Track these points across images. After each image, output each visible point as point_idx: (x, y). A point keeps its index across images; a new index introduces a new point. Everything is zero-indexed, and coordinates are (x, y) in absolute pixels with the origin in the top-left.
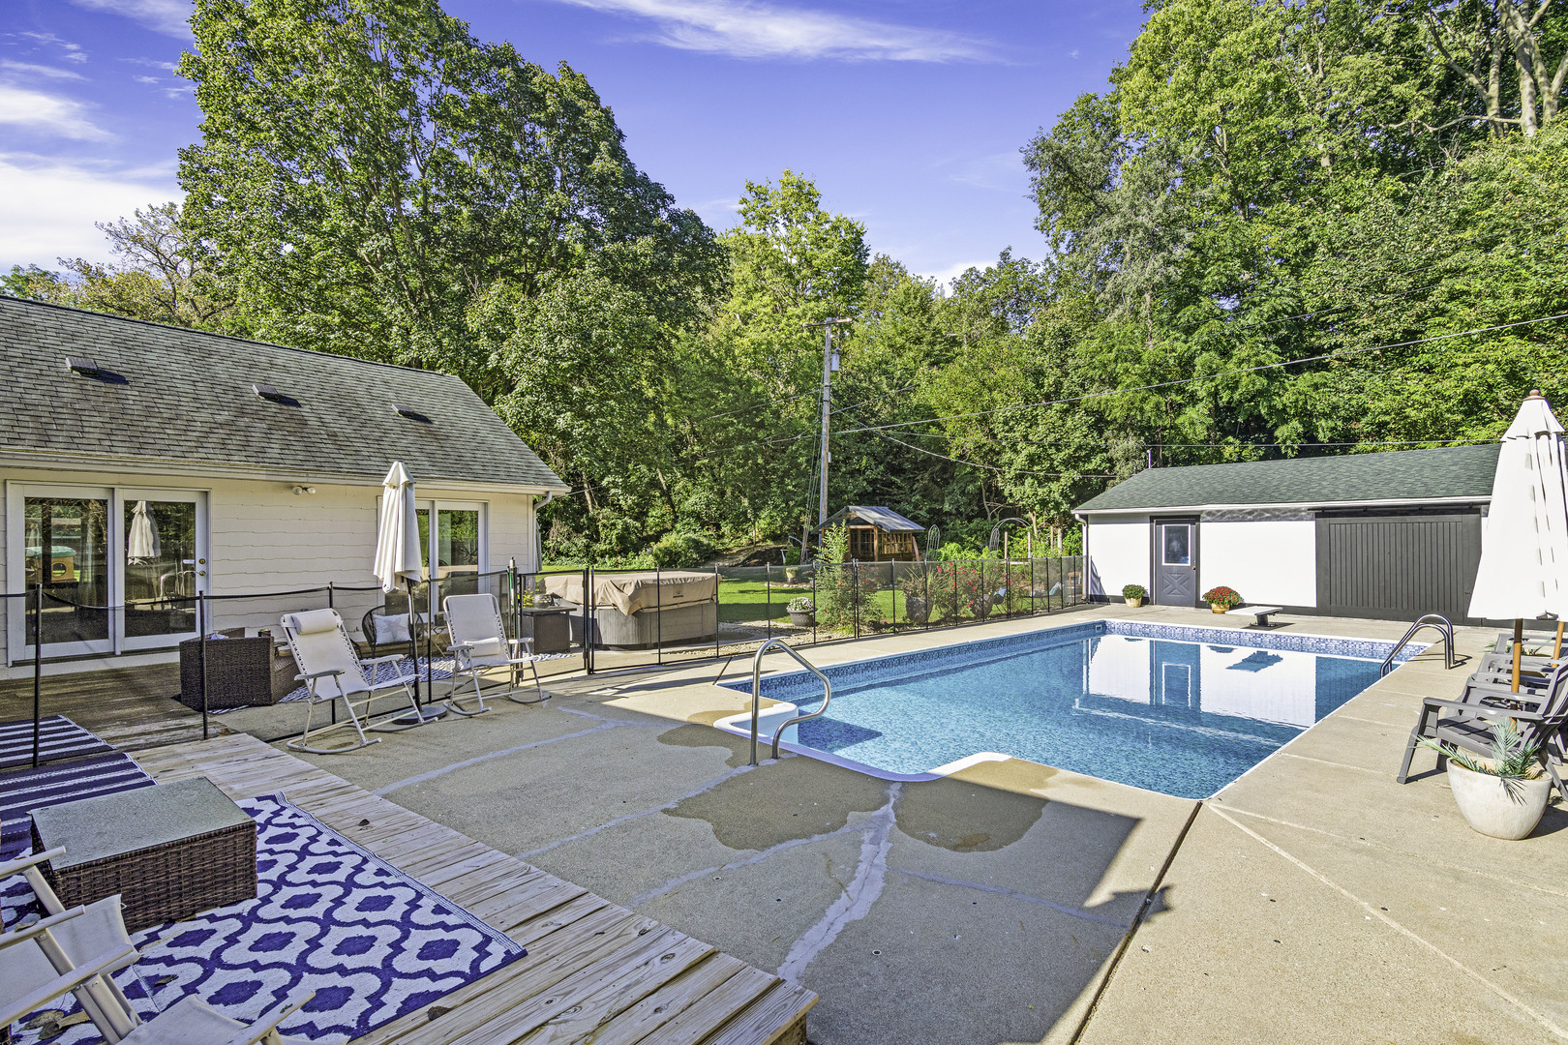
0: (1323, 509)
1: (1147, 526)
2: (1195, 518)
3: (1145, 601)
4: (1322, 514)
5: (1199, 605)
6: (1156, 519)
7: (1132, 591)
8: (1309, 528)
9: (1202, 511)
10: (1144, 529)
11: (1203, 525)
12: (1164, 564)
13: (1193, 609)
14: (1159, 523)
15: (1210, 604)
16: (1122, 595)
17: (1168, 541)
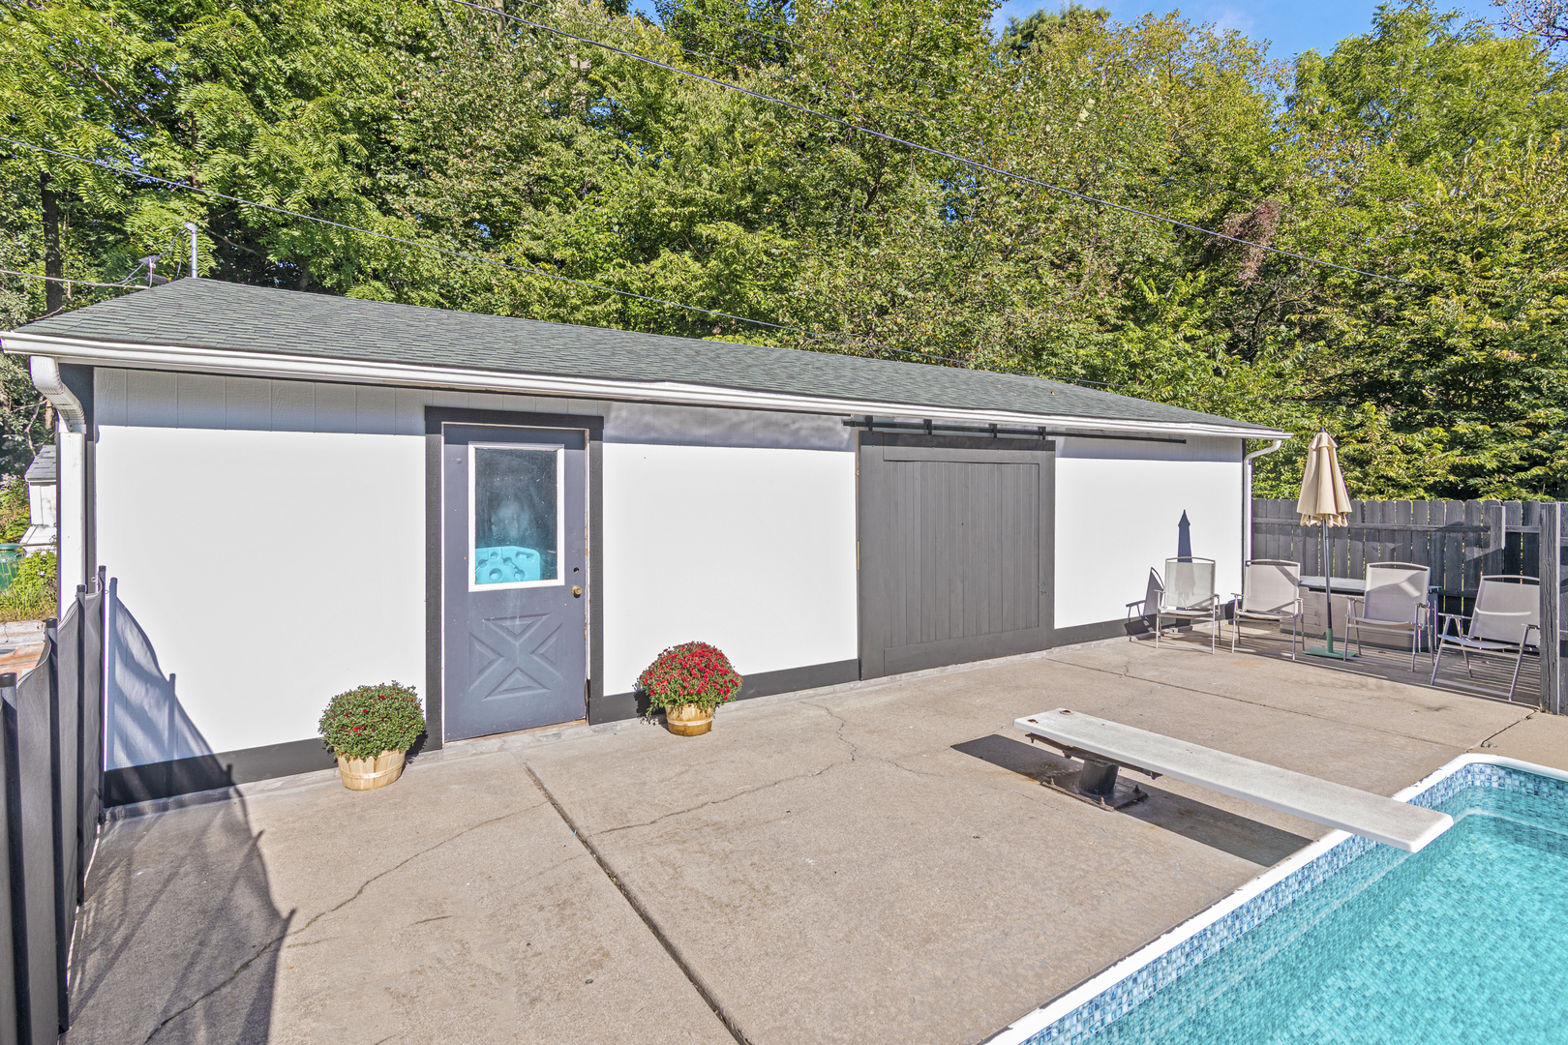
0: (870, 423)
1: (417, 444)
2: (586, 428)
3: (416, 743)
5: (598, 708)
6: (435, 418)
7: (358, 717)
9: (606, 401)
10: (412, 451)
11: (613, 453)
12: (473, 586)
13: (584, 728)
14: (456, 438)
15: (644, 703)
16: (312, 732)
17: (489, 504)
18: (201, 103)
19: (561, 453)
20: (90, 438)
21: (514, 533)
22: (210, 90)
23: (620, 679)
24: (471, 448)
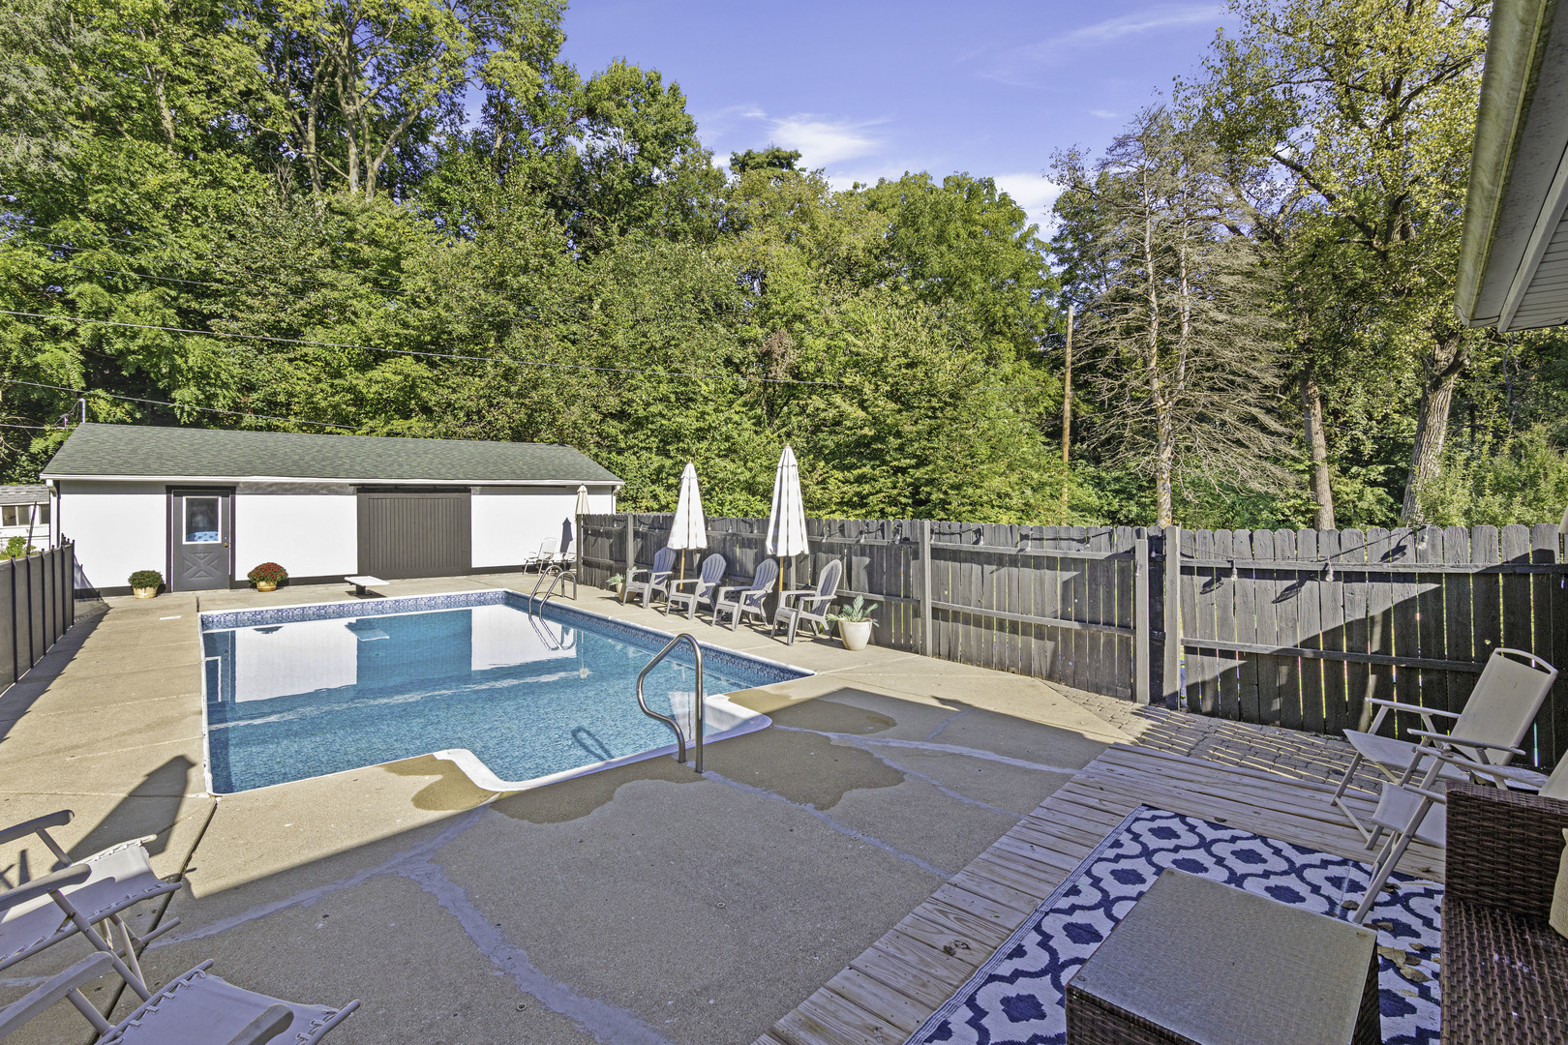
0: (363, 485)
1: (164, 497)
2: (230, 490)
3: (162, 589)
4: (361, 489)
5: (235, 585)
6: (171, 489)
7: (141, 579)
8: (351, 502)
9: (238, 483)
10: (161, 500)
11: (239, 498)
12: (184, 542)
13: (228, 591)
14: (179, 495)
15: (252, 584)
16: (128, 584)
17: (191, 516)
18: (80, 294)
19: (220, 499)
20: (59, 498)
21: (201, 525)
22: (85, 287)
23: (241, 575)
24: (184, 498)
